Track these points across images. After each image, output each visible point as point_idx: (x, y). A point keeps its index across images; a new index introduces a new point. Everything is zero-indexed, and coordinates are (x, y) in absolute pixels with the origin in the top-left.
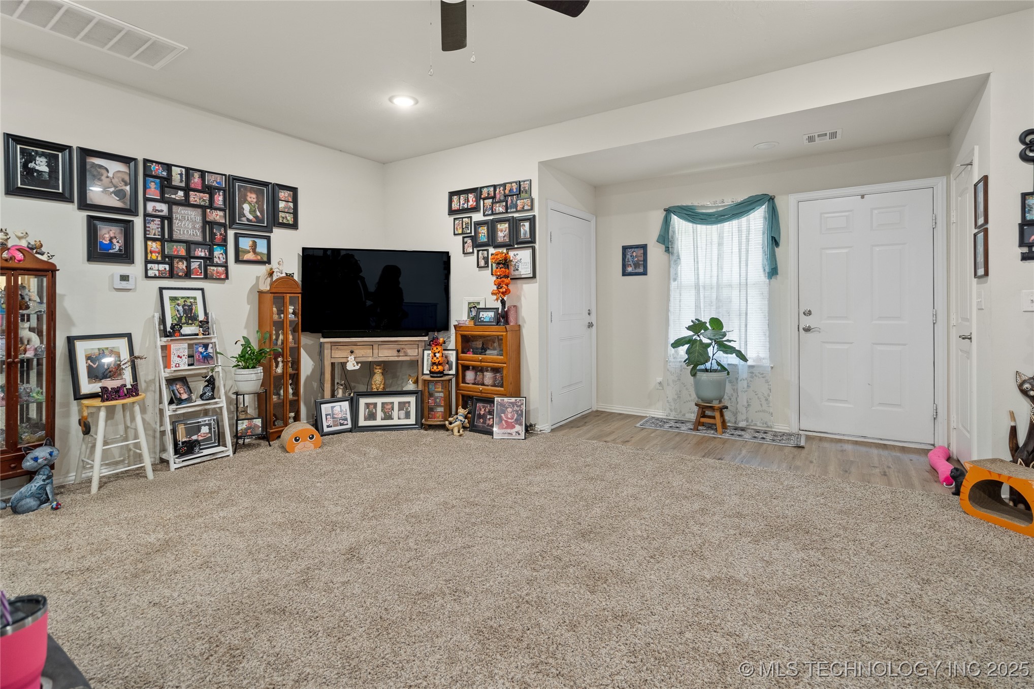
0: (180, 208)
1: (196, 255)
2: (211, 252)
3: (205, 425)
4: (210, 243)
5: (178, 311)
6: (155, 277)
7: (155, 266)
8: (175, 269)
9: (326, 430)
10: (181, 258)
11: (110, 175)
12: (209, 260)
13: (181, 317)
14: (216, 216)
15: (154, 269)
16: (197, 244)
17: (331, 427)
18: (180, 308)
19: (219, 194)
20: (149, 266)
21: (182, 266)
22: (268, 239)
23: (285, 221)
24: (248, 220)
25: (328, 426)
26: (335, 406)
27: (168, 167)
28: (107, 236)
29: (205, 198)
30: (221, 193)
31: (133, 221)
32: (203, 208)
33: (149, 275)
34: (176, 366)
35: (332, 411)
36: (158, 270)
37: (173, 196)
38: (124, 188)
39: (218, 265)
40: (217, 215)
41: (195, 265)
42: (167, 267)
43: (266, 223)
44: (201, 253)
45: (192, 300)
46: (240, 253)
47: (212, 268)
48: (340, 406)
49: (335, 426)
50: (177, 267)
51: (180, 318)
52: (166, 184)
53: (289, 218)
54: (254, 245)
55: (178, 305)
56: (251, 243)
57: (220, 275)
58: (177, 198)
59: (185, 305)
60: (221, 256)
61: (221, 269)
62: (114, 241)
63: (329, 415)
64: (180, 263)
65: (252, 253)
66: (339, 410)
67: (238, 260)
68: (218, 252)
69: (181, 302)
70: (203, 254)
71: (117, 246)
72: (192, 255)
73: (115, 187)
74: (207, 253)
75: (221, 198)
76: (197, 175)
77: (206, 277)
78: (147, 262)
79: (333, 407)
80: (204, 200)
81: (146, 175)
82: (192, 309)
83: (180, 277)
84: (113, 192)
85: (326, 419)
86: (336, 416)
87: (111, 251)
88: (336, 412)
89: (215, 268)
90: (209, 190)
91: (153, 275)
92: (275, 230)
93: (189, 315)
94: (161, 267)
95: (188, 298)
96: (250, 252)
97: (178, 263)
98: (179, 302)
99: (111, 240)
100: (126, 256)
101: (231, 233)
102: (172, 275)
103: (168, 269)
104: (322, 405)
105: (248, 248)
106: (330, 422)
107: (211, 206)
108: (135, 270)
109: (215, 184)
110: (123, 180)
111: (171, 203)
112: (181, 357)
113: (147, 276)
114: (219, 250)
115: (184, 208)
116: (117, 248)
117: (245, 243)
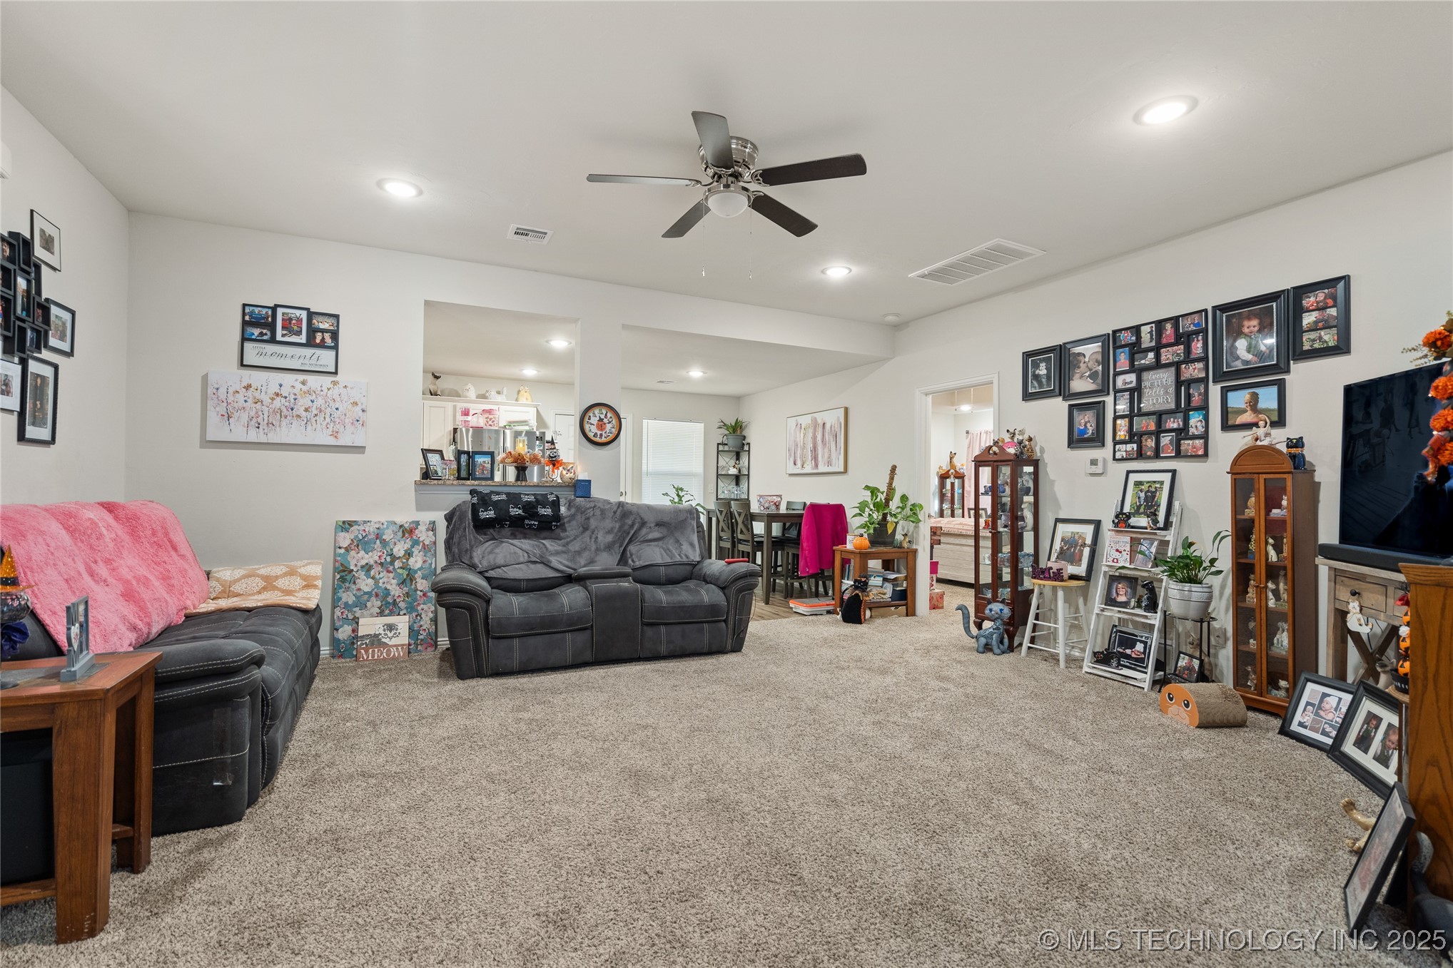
0: (1151, 373)
1: (1167, 427)
2: (1186, 421)
3: (1141, 642)
4: (1184, 409)
5: (1139, 498)
6: (1122, 459)
7: (1123, 447)
8: (1144, 448)
9: (1294, 727)
10: (1150, 433)
11: (1087, 360)
12: (1182, 433)
13: (1141, 505)
14: (1193, 371)
15: (1123, 450)
16: (1170, 412)
17: (1305, 727)
18: (1142, 495)
19: (1198, 340)
20: (1117, 447)
21: (1150, 443)
22: (1281, 385)
23: (1317, 345)
24: (1247, 362)
25: (1301, 724)
26: (1329, 695)
27: (1136, 330)
28: (1083, 421)
29: (1179, 352)
30: (1200, 338)
31: (1104, 401)
32: (1177, 365)
33: (1117, 457)
34: (1113, 561)
35: (1321, 701)
36: (1126, 451)
37: (1143, 362)
38: (1097, 368)
39: (1195, 437)
40: (1195, 369)
41: (1166, 440)
42: (1135, 446)
43: (1275, 359)
44: (1173, 423)
45: (1158, 486)
46: (1230, 415)
47: (1186, 442)
48: (1340, 699)
49: (1312, 729)
50: (1146, 445)
51: (1139, 507)
52: (1135, 349)
53: (1326, 338)
54: (1255, 399)
55: (1141, 491)
56: (1248, 397)
57: (1197, 450)
58: (1147, 362)
59: (1148, 491)
60: (1199, 424)
61: (1199, 443)
62: (1088, 425)
63: (1313, 705)
64: (1149, 440)
65: (1249, 412)
66: (1334, 706)
67: (1226, 426)
68: (1195, 420)
69: (1145, 487)
70: (1175, 426)
71: (1091, 430)
72: (1163, 428)
73: (1091, 370)
74: (1181, 423)
75: (1200, 345)
76: (1168, 326)
77: (1179, 455)
78: (1116, 443)
79: (1325, 695)
80: (1178, 355)
81: (1115, 348)
82: (1155, 496)
83: (1149, 458)
84: (1089, 376)
85: (1305, 710)
86: (1322, 713)
87: (1086, 436)
88: (1327, 707)
89: (1190, 442)
90: (1184, 339)
91: (1120, 457)
92: (1294, 366)
93: (1149, 504)
94: (1129, 447)
95: (1155, 482)
96: (1246, 411)
97: (1146, 440)
98: (1143, 487)
99: (1085, 426)
100: (1097, 440)
101: (1215, 391)
102: (1140, 455)
103: (1135, 449)
104: (1309, 684)
105: (1243, 406)
106: (1308, 719)
107: (1188, 359)
108: (1104, 453)
109: (1193, 328)
110: (1097, 361)
111: (1139, 371)
112: (1120, 552)
113: (1114, 459)
114: (1197, 416)
115: (1155, 372)
116: (1091, 432)
117: (1238, 400)
